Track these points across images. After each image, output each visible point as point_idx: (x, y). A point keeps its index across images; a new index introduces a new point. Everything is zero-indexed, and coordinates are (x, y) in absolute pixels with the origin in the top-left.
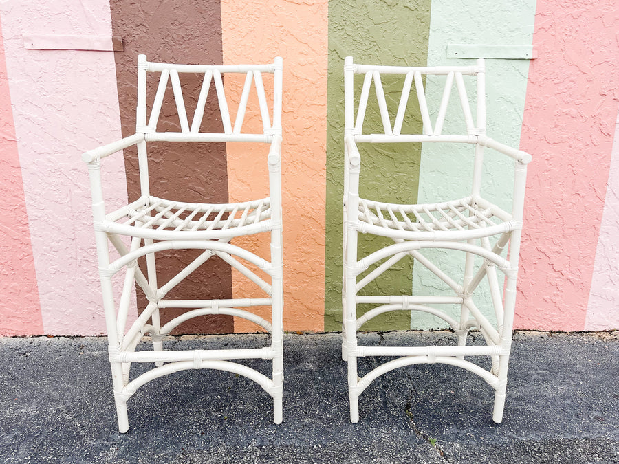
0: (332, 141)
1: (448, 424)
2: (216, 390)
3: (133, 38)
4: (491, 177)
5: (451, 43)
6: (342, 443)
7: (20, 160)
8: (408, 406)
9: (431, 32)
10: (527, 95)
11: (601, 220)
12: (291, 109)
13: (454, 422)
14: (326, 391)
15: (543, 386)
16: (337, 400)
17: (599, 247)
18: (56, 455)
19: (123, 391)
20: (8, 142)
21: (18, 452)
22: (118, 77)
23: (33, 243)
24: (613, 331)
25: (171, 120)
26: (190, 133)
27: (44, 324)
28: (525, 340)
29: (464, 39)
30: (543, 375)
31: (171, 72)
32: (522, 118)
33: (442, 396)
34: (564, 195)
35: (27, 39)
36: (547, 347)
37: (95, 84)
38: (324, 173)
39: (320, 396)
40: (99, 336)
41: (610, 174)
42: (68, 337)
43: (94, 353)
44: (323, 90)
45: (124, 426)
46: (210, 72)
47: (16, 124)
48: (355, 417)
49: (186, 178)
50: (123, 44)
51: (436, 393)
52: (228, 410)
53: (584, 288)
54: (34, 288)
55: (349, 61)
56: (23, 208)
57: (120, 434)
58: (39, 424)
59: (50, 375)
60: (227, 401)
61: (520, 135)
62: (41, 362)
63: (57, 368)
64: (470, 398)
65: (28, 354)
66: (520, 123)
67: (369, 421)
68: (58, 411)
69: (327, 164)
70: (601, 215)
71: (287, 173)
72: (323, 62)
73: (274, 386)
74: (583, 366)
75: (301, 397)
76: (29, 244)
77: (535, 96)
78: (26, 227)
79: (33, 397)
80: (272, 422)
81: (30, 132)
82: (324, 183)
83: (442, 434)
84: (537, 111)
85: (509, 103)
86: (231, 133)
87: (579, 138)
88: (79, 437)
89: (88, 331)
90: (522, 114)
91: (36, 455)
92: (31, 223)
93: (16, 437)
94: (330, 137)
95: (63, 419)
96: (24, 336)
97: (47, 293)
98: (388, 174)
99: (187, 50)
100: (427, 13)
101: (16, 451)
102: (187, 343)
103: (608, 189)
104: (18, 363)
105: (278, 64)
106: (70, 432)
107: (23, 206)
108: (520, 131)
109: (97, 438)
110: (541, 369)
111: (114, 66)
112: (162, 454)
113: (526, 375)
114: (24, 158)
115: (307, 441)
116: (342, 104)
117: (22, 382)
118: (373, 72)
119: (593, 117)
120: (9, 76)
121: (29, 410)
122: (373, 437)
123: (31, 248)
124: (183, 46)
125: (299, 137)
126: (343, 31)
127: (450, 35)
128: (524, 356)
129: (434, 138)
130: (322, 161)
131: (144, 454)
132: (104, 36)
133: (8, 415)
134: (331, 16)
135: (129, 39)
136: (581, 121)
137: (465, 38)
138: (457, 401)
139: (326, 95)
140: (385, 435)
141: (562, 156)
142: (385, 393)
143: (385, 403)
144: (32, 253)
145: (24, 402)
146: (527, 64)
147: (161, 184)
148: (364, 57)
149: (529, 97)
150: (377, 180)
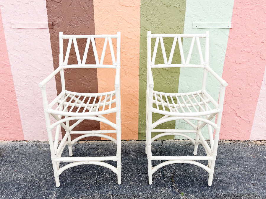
0: (142, 64)
1: (189, 186)
2: (94, 168)
3: (57, 23)
4: (211, 78)
5: (195, 22)
6: (145, 194)
7: (12, 73)
8: (173, 177)
9: (186, 17)
10: (228, 43)
11: (259, 96)
12: (124, 51)
13: (191, 184)
14: (139, 169)
15: (230, 168)
16: (143, 173)
17: (258, 107)
18: (32, 197)
19: (57, 172)
20: (7, 66)
21: (17, 195)
22: (51, 38)
23: (18, 105)
24: (262, 141)
25: (73, 56)
26: (82, 64)
27: (24, 136)
28: (223, 145)
30: (230, 163)
31: (73, 38)
33: (187, 172)
34: (243, 85)
35: (13, 24)
36: (233, 149)
37: (41, 42)
38: (138, 77)
39: (136, 172)
40: (46, 141)
41: (264, 76)
42: (34, 141)
43: (44, 149)
44: (138, 43)
45: (58, 185)
46: (90, 38)
47: (9, 58)
48: (151, 182)
49: (80, 79)
50: (53, 25)
51: (184, 171)
52: (99, 177)
53: (250, 123)
54: (20, 123)
55: (149, 33)
56: (14, 92)
57: (57, 187)
58: (25, 182)
59: (28, 160)
60: (99, 173)
61: (224, 60)
62: (24, 153)
63: (31, 156)
64: (198, 174)
65: (19, 149)
66: (224, 55)
67: (156, 184)
68: (32, 176)
69: (140, 73)
70: (259, 93)
71: (122, 77)
72: (138, 31)
73: (118, 171)
74: (248, 158)
75: (129, 172)
76: (17, 106)
77: (231, 44)
78: (15, 99)
79: (22, 169)
80: (117, 183)
81: (15, 62)
82: (138, 81)
83: (186, 190)
84: (232, 50)
85: (220, 47)
86: (99, 64)
87: (251, 61)
88: (41, 189)
89: (42, 139)
90: (225, 52)
91: (25, 196)
92: (17, 97)
93: (16, 188)
94: (141, 62)
95: (34, 180)
96: (17, 141)
97: (25, 124)
98: (166, 77)
99: (79, 27)
100: (184, 9)
101: (16, 194)
102: (82, 145)
103: (263, 82)
104: (15, 153)
105: (118, 35)
106: (37, 186)
107: (14, 91)
108: (224, 59)
109: (48, 189)
110: (229, 160)
111: (49, 34)
112: (73, 197)
113: (223, 162)
114: (14, 72)
115: (131, 192)
116: (146, 49)
117: (17, 163)
118: (160, 37)
119: (258, 52)
120: (6, 39)
121: (21, 176)
122: (158, 191)
123: (18, 107)
124: (78, 25)
125: (128, 62)
126: (147, 18)
127: (194, 18)
128: (223, 153)
129: (185, 66)
130: (137, 72)
131: (67, 197)
132: (45, 22)
133: (13, 178)
134: (141, 11)
135: (55, 23)
136: (252, 54)
137: (201, 19)
138: (193, 175)
139: (139, 45)
140: (163, 190)
141: (243, 69)
142: (163, 170)
143: (163, 175)
144: (18, 109)
145: (18, 172)
146: (228, 30)
147: (70, 82)
148: (156, 29)
149: (229, 44)
150: (161, 79)
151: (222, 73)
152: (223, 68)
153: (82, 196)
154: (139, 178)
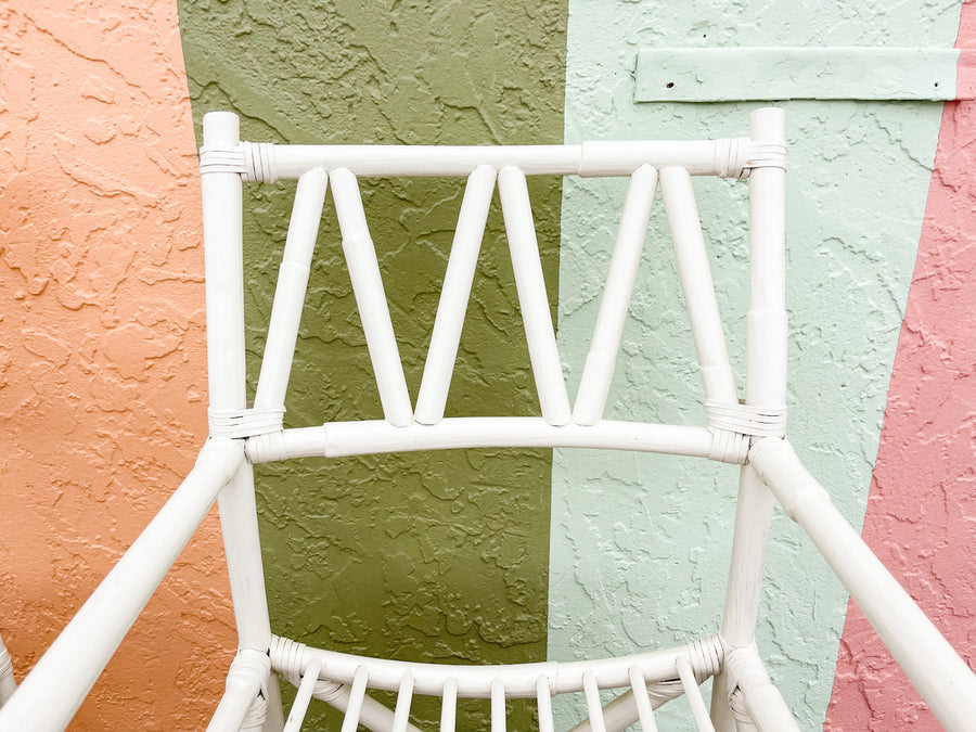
5: (652, 44)
9: (574, 5)
10: (928, 227)
12: (89, 296)
29: (702, 27)
32: (903, 305)
55: (219, 128)
61: (890, 361)
66: (895, 322)
71: (111, 498)
77: (954, 234)
84: (957, 284)
85: (861, 256)
98: (449, 492)
108: (892, 348)
118: (327, 169)
125: (134, 385)
129: (576, 434)
137: (705, 24)
146: (932, 121)
148: (325, 108)
149: (935, 239)
150: (415, 508)
151: (872, 458)
152: (881, 422)
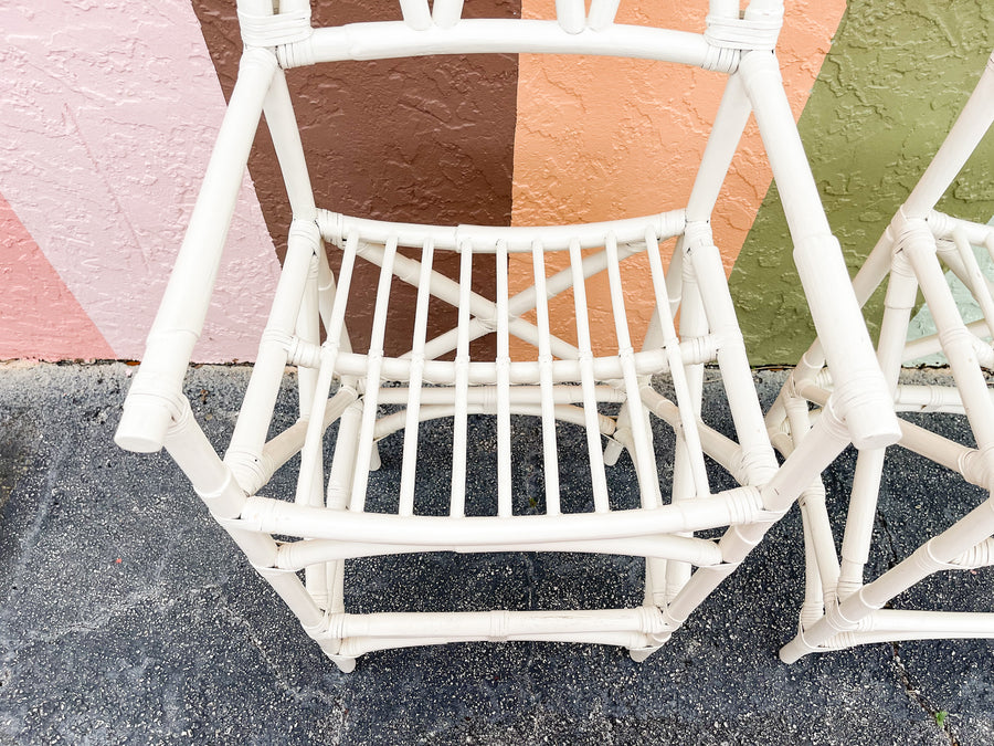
23: (21, 217)
38: (816, 62)
43: (231, 416)
60: (527, 584)
65: (103, 414)
76: (13, 220)
82: (808, 90)
97: (96, 302)
104: (92, 447)
121: (153, 593)
123: (22, 227)
144: (29, 236)
147: (322, 92)
153: (472, 727)
154: (725, 619)
